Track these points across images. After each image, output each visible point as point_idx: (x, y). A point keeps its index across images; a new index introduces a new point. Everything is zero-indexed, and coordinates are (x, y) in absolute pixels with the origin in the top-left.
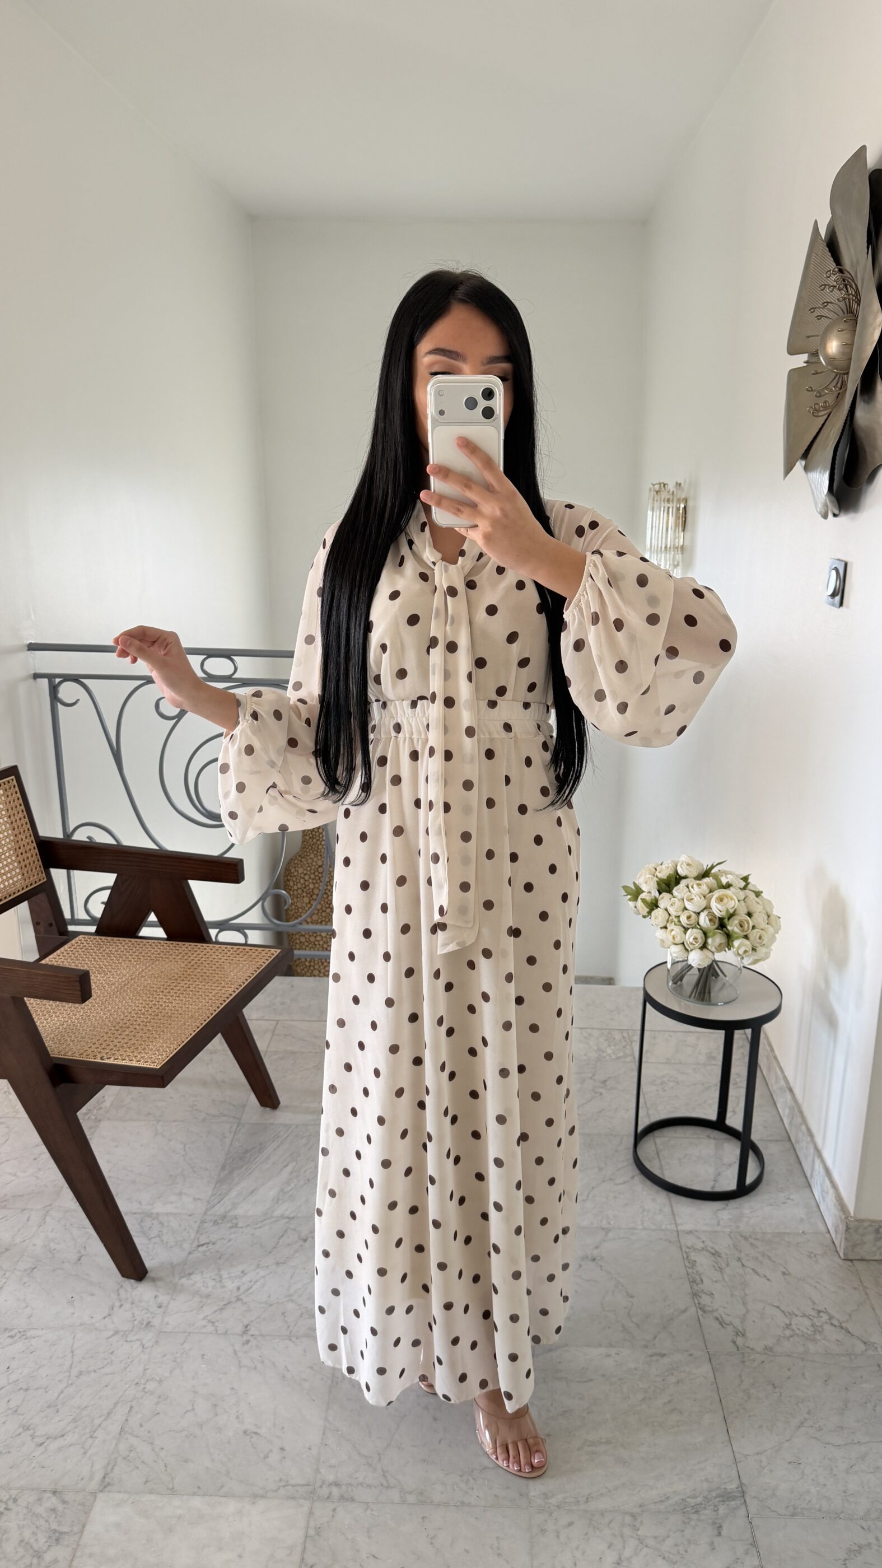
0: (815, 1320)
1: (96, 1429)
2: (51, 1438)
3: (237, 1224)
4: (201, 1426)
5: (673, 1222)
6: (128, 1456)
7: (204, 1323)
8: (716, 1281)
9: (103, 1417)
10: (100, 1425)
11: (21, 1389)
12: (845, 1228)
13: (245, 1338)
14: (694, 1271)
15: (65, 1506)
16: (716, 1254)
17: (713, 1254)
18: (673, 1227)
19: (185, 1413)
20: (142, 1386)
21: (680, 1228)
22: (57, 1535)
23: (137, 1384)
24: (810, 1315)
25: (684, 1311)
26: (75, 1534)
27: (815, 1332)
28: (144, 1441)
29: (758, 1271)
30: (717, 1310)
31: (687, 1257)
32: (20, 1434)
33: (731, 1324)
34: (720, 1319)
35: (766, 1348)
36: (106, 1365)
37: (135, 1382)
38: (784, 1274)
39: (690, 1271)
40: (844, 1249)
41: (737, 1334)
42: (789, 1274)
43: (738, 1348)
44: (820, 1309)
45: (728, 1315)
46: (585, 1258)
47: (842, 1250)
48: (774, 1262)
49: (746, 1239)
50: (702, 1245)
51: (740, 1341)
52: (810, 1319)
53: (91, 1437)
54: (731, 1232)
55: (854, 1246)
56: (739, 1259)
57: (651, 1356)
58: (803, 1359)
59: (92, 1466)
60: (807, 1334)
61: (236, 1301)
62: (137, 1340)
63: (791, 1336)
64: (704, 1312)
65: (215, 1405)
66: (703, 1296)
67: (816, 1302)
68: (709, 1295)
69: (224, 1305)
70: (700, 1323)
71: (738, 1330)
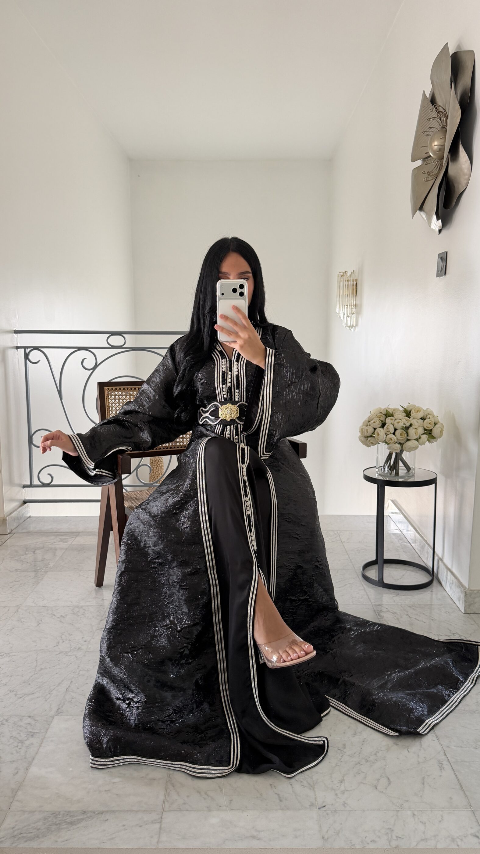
1: (52, 691)
2: (26, 695)
6: (71, 701)
11: (8, 676)
12: (464, 594)
15: (35, 722)
16: (394, 613)
18: (370, 603)
20: (77, 673)
21: (373, 604)
22: (32, 734)
23: (74, 672)
24: (449, 635)
26: (42, 733)
28: (80, 694)
29: (418, 619)
31: (379, 615)
32: (8, 694)
36: (56, 665)
38: (432, 620)
40: (465, 608)
42: (436, 620)
44: (454, 633)
47: (463, 609)
48: (426, 615)
50: (386, 610)
53: (49, 694)
54: (401, 605)
55: (470, 605)
59: (51, 706)
67: (452, 630)
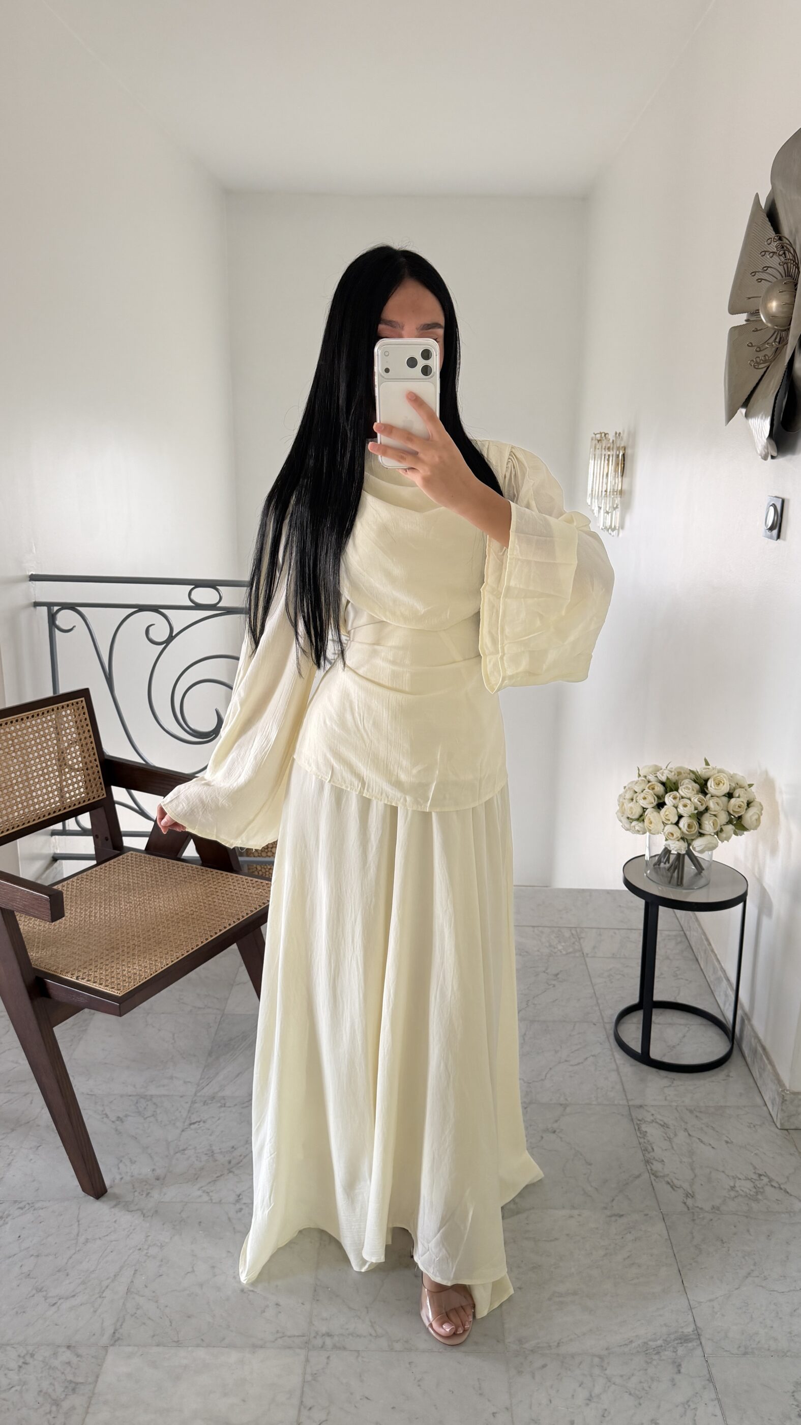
0: (757, 1183)
1: (104, 1291)
2: (63, 1298)
3: (225, 1104)
4: (201, 1285)
5: (624, 1097)
6: (136, 1313)
7: (199, 1193)
8: (666, 1150)
9: (109, 1281)
10: (107, 1287)
11: (32, 1255)
12: (781, 1099)
13: (238, 1206)
14: (645, 1141)
15: (78, 1359)
16: (665, 1126)
17: (661, 1125)
18: (625, 1102)
19: (186, 1274)
20: (145, 1251)
21: (631, 1103)
22: (73, 1385)
23: (140, 1249)
24: (752, 1179)
25: (638, 1177)
26: (90, 1384)
27: (757, 1193)
28: (149, 1300)
29: (703, 1140)
30: (668, 1175)
31: (639, 1128)
32: (33, 1296)
33: (680, 1187)
34: (671, 1184)
35: (713, 1207)
36: (110, 1233)
37: (138, 1248)
38: (727, 1142)
39: (642, 1140)
40: (781, 1120)
41: (687, 1196)
42: (732, 1142)
43: (688, 1208)
44: (761, 1173)
45: (678, 1179)
46: (546, 1130)
47: (779, 1120)
48: (717, 1132)
49: (691, 1112)
50: (652, 1118)
51: (690, 1202)
52: (752, 1181)
53: (100, 1297)
54: (677, 1106)
55: (790, 1117)
56: (686, 1130)
57: (611, 1216)
58: (747, 1217)
59: (102, 1324)
60: (750, 1194)
61: (228, 1173)
62: (138, 1210)
63: (736, 1197)
64: (657, 1177)
65: (213, 1267)
66: (654, 1162)
67: (757, 1167)
68: (660, 1162)
69: (218, 1177)
70: (653, 1187)
71: (687, 1192)
